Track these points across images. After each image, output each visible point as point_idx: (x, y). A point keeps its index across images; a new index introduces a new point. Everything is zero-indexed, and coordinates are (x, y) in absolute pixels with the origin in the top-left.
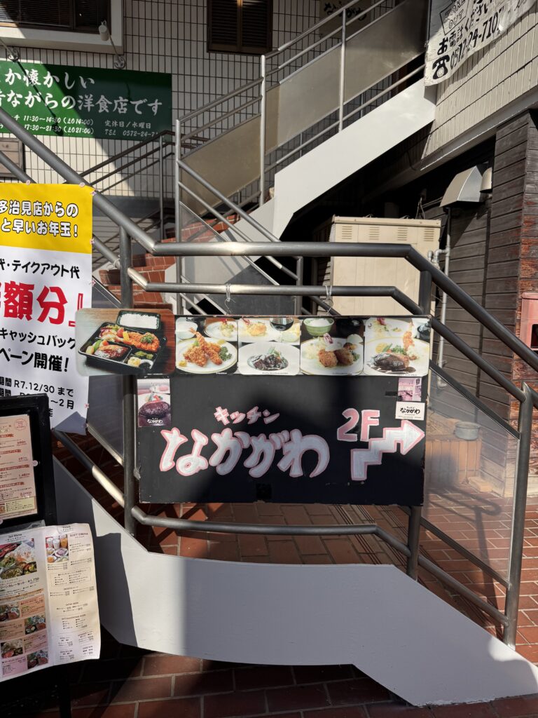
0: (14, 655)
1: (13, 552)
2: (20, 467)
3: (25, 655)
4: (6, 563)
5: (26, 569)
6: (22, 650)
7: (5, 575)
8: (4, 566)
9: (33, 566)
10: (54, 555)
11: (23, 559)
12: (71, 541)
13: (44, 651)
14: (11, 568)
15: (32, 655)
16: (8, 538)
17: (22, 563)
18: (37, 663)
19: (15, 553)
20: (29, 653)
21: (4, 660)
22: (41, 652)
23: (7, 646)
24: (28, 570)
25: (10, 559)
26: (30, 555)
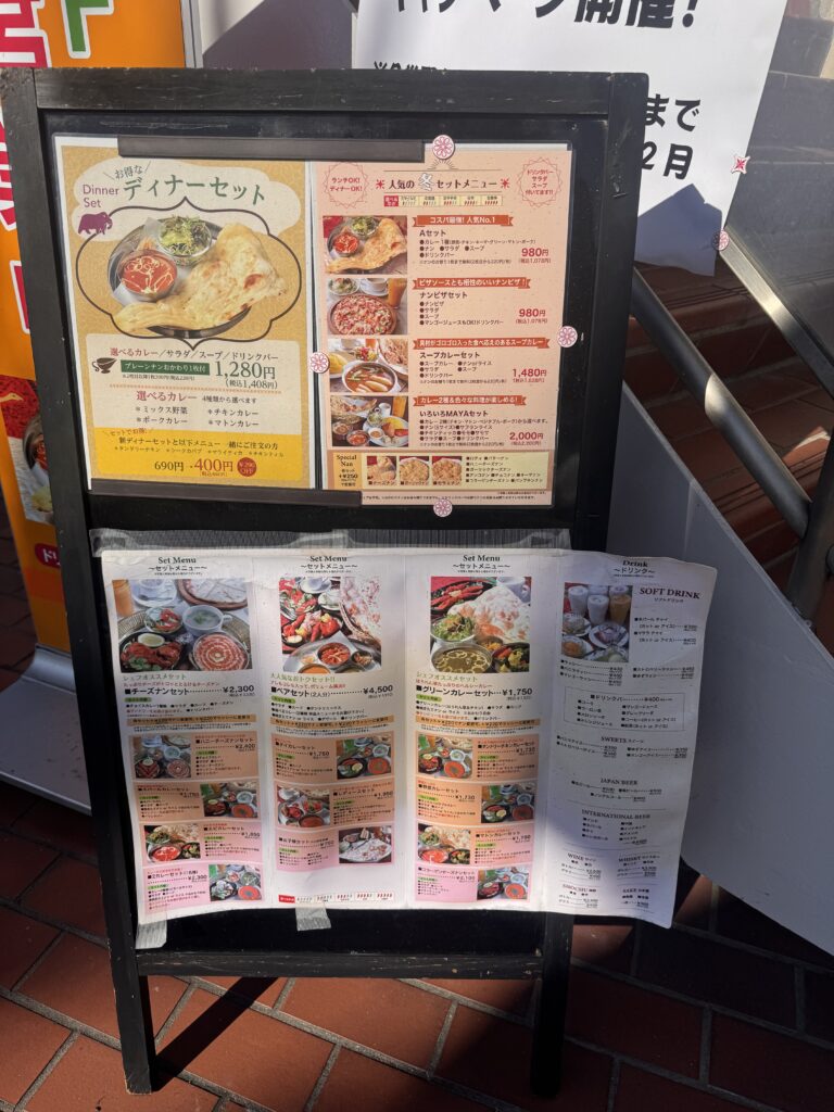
0: (448, 861)
1: (470, 604)
2: (519, 342)
3: (475, 868)
4: (451, 630)
5: (501, 658)
6: (468, 856)
7: (445, 660)
8: (445, 637)
9: (520, 654)
10: (586, 638)
11: (497, 630)
12: (640, 606)
13: (522, 870)
14: (462, 648)
15: (491, 872)
16: (461, 560)
17: (494, 640)
18: (500, 890)
19: (477, 607)
20: (485, 867)
21: (424, 864)
22: (514, 871)
23: (434, 837)
24: (507, 664)
25: (463, 621)
26: (515, 622)
